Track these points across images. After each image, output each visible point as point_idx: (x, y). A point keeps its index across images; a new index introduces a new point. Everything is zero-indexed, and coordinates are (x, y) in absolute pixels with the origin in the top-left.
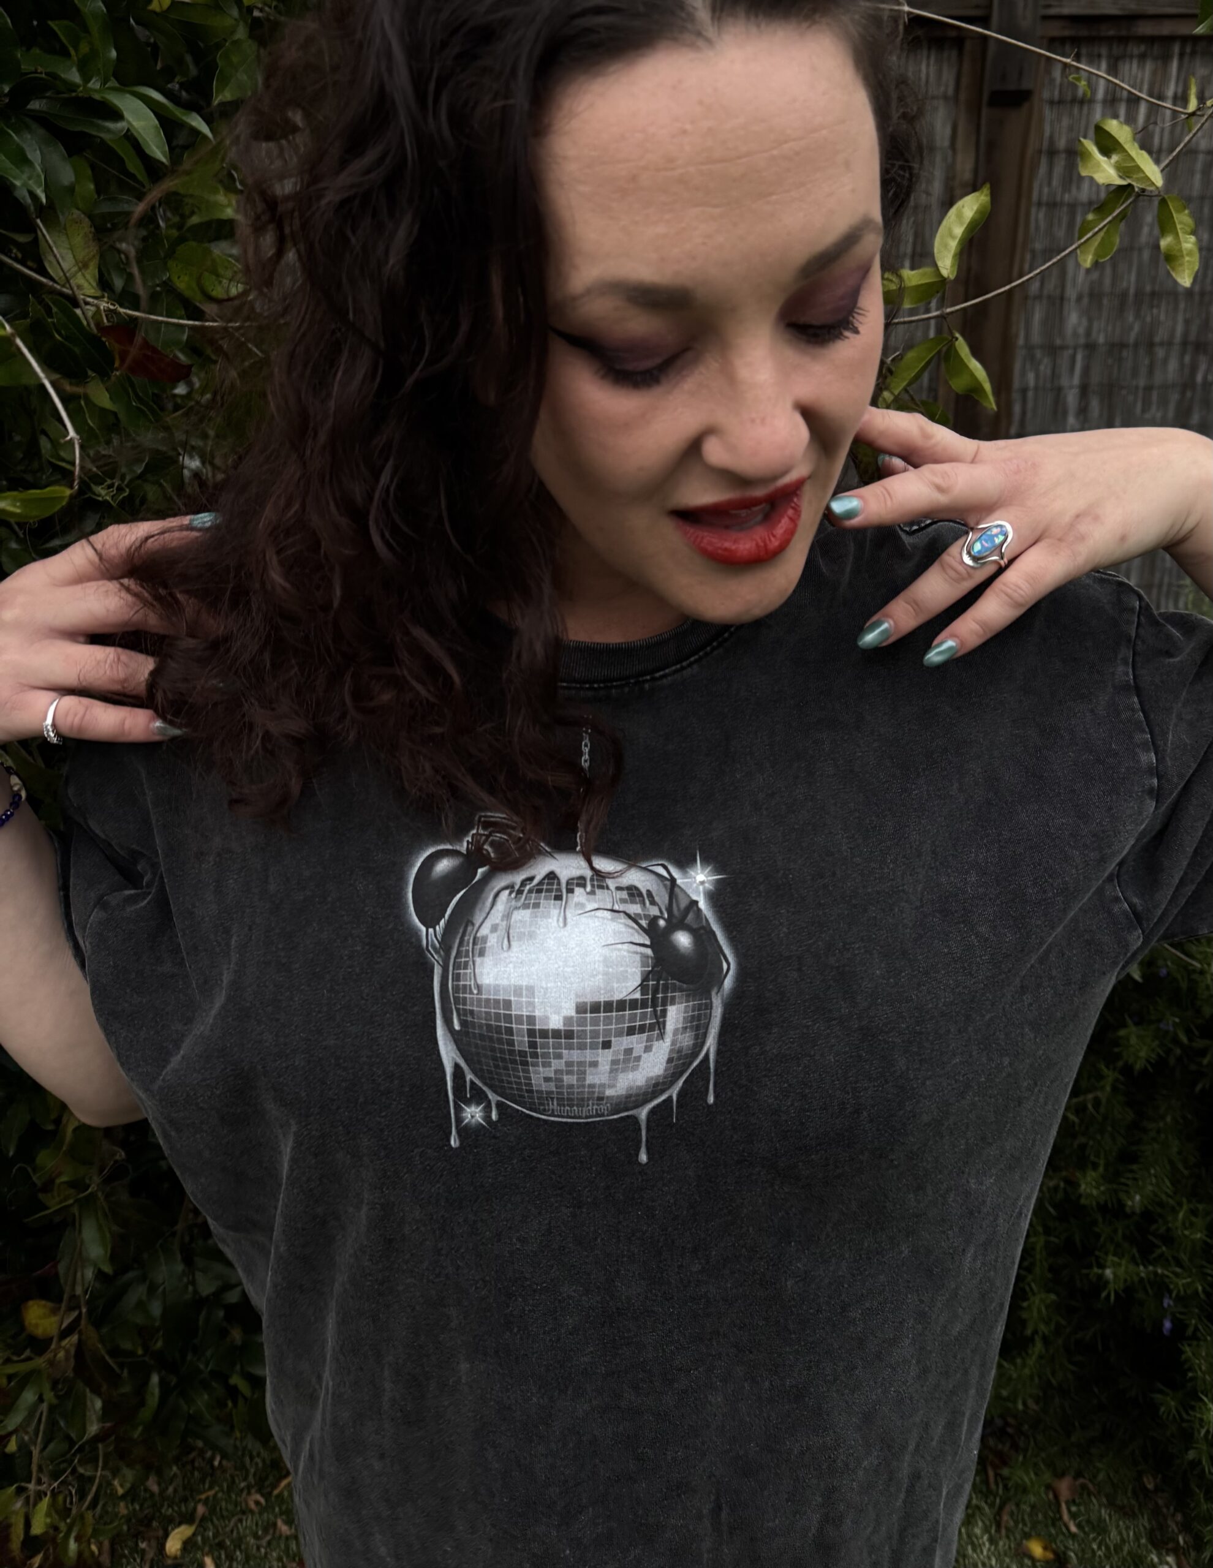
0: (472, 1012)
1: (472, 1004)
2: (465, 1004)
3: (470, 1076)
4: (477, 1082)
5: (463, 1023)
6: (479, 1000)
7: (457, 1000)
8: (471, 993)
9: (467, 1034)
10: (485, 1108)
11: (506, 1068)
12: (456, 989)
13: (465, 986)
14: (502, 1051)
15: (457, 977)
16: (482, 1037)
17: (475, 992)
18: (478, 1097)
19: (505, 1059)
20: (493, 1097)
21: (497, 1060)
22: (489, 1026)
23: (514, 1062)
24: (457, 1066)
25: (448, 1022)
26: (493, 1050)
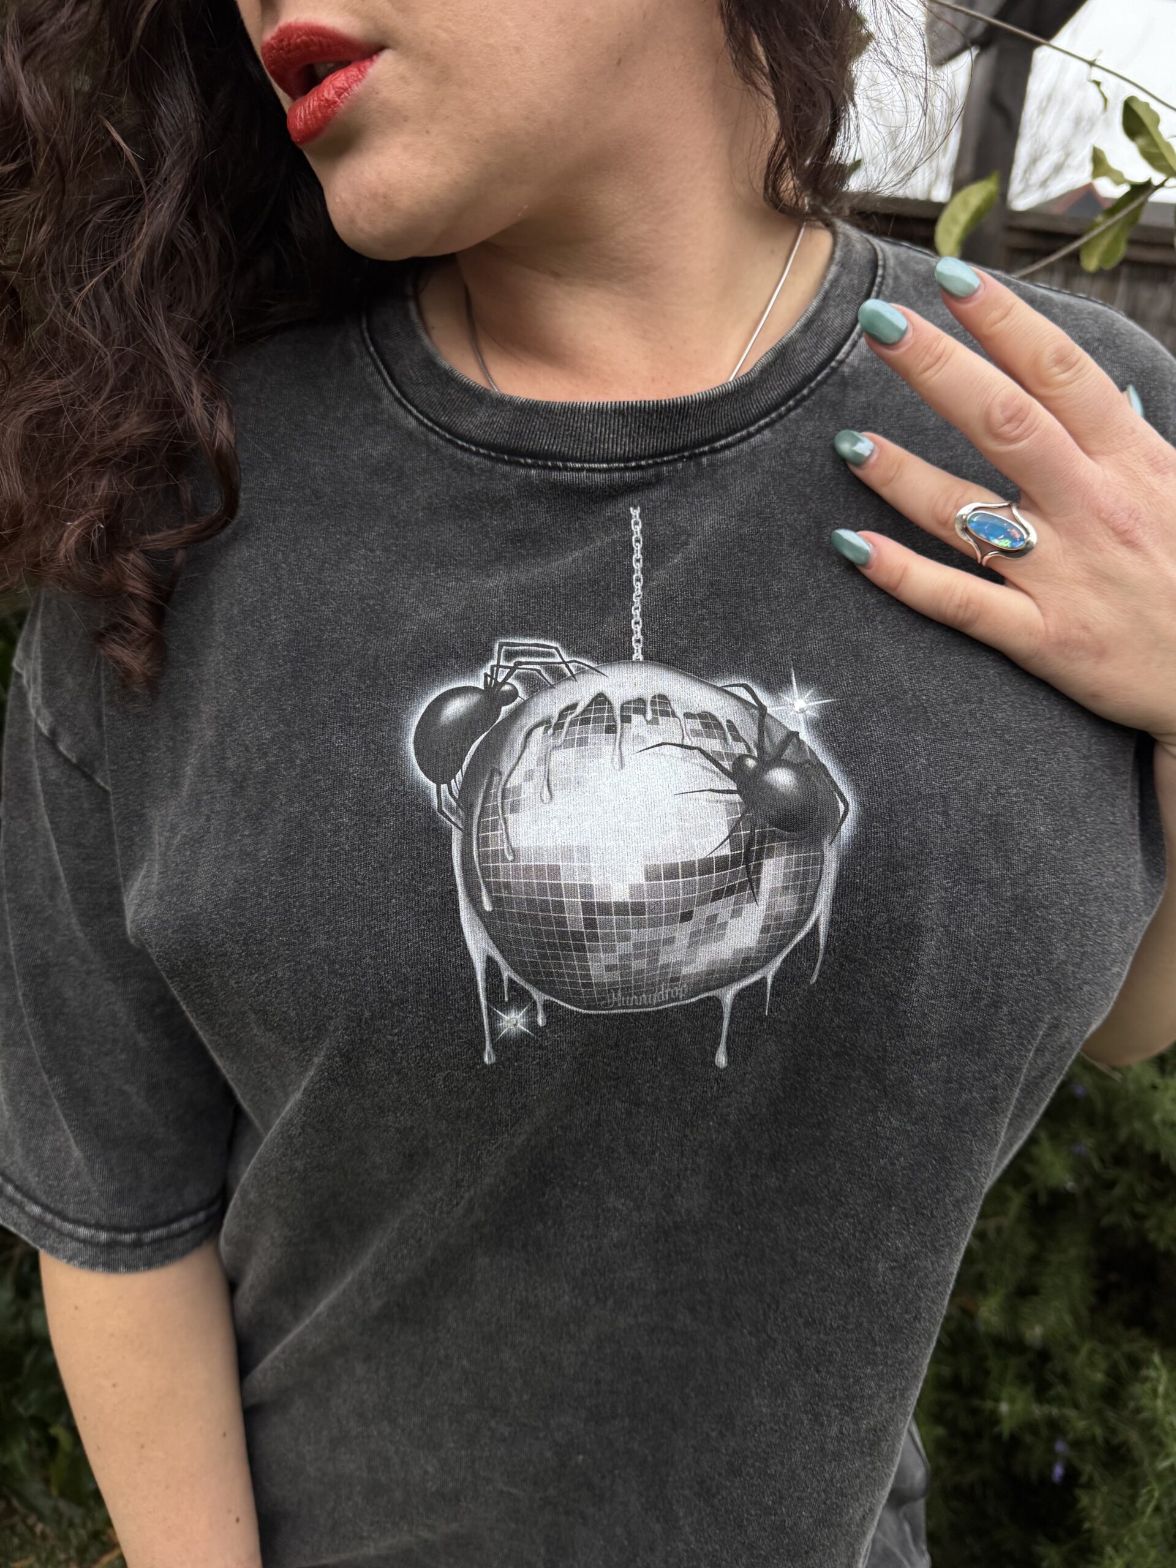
0: (507, 886)
1: (507, 875)
2: (496, 875)
3: (507, 973)
4: (516, 978)
5: (496, 901)
6: (517, 868)
7: (485, 872)
8: (505, 860)
9: (502, 915)
10: (528, 1011)
11: (556, 957)
12: (483, 857)
13: (495, 852)
14: (550, 934)
15: (484, 842)
16: (522, 918)
17: (510, 858)
18: (520, 998)
19: (555, 944)
20: (538, 996)
21: (543, 948)
22: (531, 902)
23: (566, 947)
24: (490, 960)
25: (475, 902)
26: (537, 933)
